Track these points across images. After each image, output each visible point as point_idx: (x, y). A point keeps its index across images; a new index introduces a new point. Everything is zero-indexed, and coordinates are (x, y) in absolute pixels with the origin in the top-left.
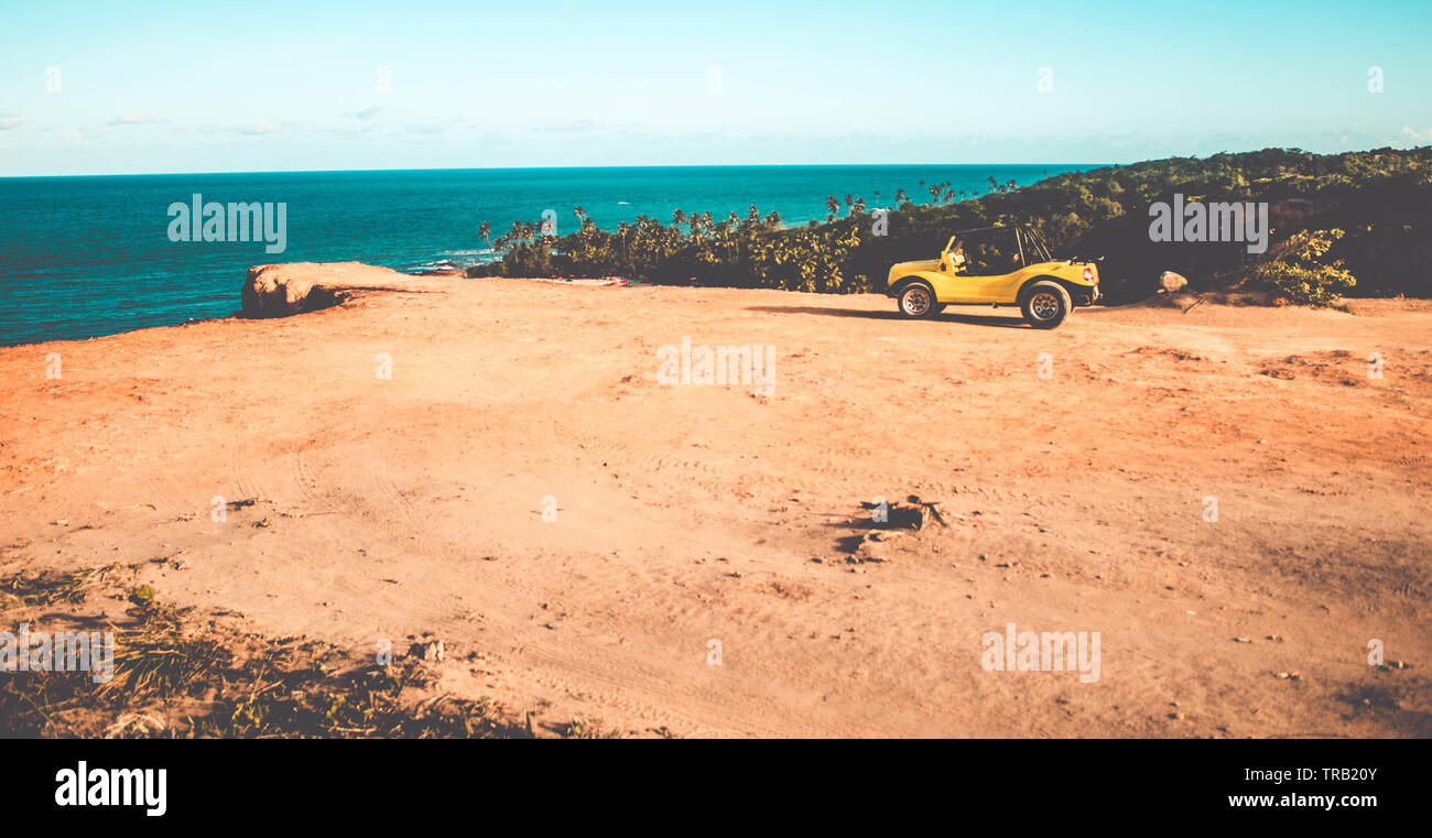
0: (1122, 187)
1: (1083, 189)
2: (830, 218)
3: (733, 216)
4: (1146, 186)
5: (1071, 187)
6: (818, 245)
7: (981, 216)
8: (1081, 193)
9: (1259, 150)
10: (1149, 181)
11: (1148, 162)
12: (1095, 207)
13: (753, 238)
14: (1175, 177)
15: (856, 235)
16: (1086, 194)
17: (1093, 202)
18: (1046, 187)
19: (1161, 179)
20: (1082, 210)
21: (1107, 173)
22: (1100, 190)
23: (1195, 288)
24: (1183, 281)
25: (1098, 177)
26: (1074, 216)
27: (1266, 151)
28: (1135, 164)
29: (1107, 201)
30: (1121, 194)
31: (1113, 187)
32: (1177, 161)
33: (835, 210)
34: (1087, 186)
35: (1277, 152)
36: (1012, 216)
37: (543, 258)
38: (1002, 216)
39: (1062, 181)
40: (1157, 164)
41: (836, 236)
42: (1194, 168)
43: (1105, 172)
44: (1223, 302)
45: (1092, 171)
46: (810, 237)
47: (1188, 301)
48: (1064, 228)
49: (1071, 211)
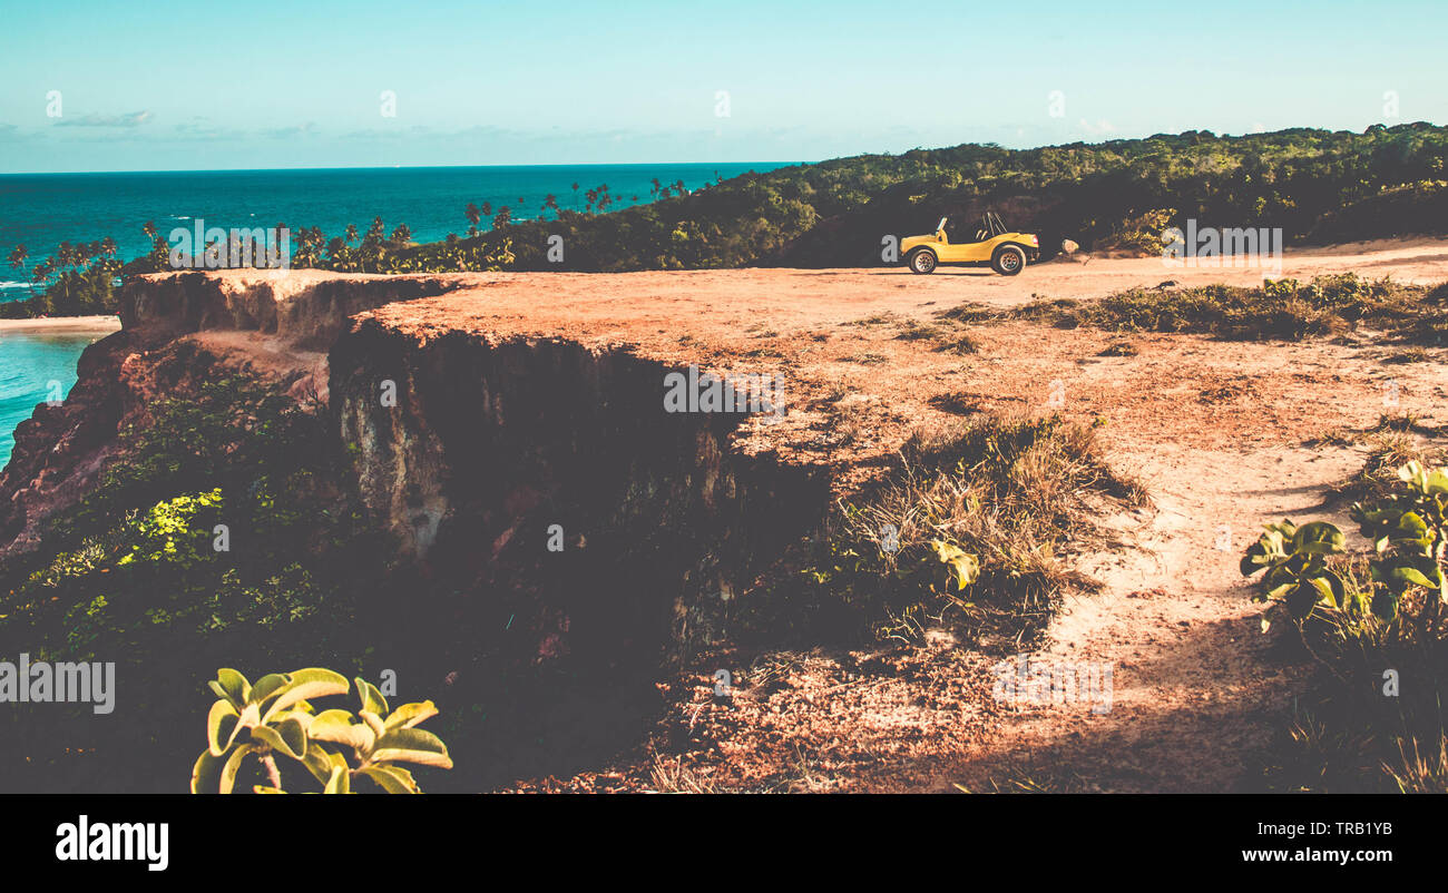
0: (813, 188)
1: (771, 191)
2: (472, 231)
3: (352, 231)
4: (839, 186)
5: (758, 189)
6: (465, 263)
7: (658, 223)
8: (769, 196)
9: (955, 146)
10: (841, 181)
11: (837, 160)
12: (786, 212)
13: (381, 256)
14: (870, 176)
15: (510, 249)
16: (775, 197)
17: (782, 206)
18: (728, 189)
19: (855, 179)
20: (773, 216)
21: (796, 173)
22: (790, 192)
23: (1086, 248)
24: (1076, 246)
25: (785, 177)
26: (765, 221)
27: (963, 146)
28: (823, 162)
29: (798, 204)
30: (812, 196)
31: (804, 187)
32: (870, 159)
33: (476, 222)
34: (776, 187)
35: (974, 147)
36: (693, 223)
37: (104, 289)
38: (681, 223)
39: (745, 183)
40: (847, 162)
41: (487, 251)
42: (889, 167)
43: (792, 171)
44: (1107, 257)
45: (776, 170)
46: (455, 254)
47: (1084, 258)
48: (753, 235)
49: (759, 215)
